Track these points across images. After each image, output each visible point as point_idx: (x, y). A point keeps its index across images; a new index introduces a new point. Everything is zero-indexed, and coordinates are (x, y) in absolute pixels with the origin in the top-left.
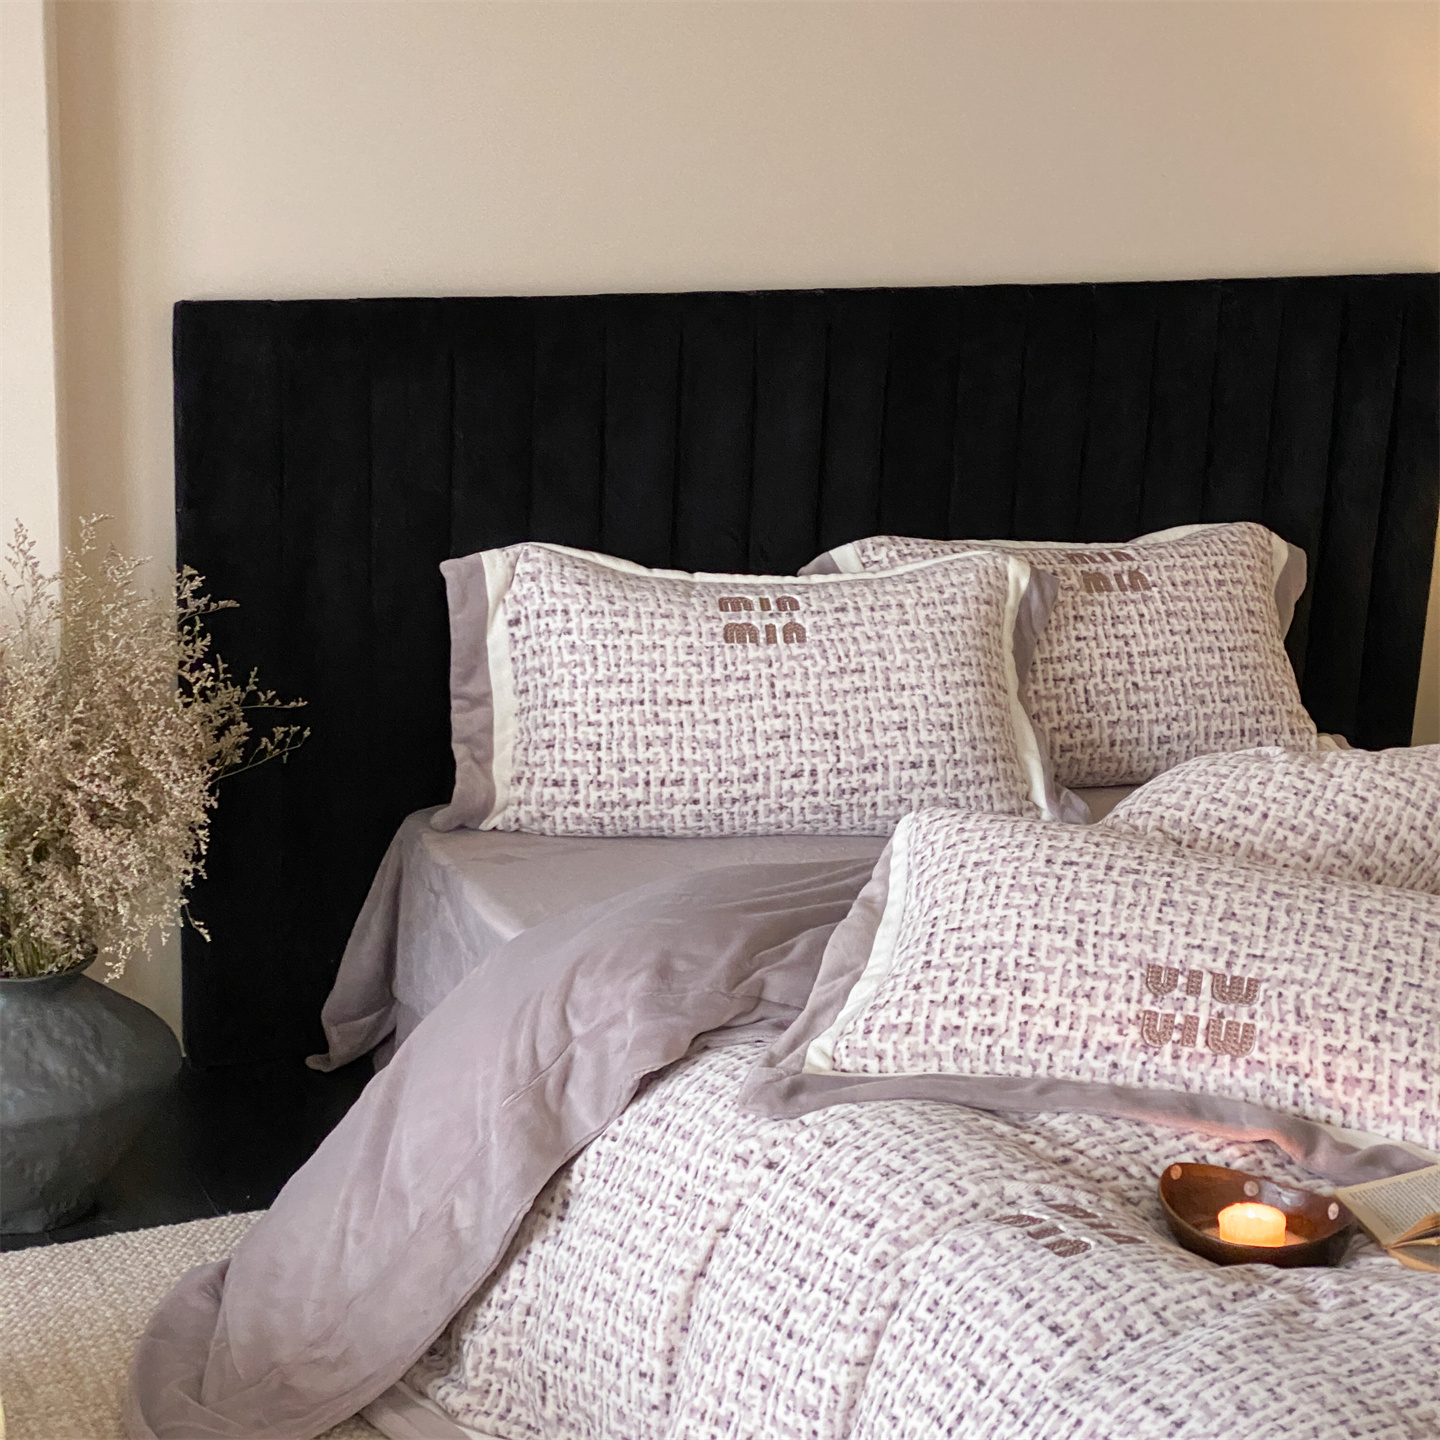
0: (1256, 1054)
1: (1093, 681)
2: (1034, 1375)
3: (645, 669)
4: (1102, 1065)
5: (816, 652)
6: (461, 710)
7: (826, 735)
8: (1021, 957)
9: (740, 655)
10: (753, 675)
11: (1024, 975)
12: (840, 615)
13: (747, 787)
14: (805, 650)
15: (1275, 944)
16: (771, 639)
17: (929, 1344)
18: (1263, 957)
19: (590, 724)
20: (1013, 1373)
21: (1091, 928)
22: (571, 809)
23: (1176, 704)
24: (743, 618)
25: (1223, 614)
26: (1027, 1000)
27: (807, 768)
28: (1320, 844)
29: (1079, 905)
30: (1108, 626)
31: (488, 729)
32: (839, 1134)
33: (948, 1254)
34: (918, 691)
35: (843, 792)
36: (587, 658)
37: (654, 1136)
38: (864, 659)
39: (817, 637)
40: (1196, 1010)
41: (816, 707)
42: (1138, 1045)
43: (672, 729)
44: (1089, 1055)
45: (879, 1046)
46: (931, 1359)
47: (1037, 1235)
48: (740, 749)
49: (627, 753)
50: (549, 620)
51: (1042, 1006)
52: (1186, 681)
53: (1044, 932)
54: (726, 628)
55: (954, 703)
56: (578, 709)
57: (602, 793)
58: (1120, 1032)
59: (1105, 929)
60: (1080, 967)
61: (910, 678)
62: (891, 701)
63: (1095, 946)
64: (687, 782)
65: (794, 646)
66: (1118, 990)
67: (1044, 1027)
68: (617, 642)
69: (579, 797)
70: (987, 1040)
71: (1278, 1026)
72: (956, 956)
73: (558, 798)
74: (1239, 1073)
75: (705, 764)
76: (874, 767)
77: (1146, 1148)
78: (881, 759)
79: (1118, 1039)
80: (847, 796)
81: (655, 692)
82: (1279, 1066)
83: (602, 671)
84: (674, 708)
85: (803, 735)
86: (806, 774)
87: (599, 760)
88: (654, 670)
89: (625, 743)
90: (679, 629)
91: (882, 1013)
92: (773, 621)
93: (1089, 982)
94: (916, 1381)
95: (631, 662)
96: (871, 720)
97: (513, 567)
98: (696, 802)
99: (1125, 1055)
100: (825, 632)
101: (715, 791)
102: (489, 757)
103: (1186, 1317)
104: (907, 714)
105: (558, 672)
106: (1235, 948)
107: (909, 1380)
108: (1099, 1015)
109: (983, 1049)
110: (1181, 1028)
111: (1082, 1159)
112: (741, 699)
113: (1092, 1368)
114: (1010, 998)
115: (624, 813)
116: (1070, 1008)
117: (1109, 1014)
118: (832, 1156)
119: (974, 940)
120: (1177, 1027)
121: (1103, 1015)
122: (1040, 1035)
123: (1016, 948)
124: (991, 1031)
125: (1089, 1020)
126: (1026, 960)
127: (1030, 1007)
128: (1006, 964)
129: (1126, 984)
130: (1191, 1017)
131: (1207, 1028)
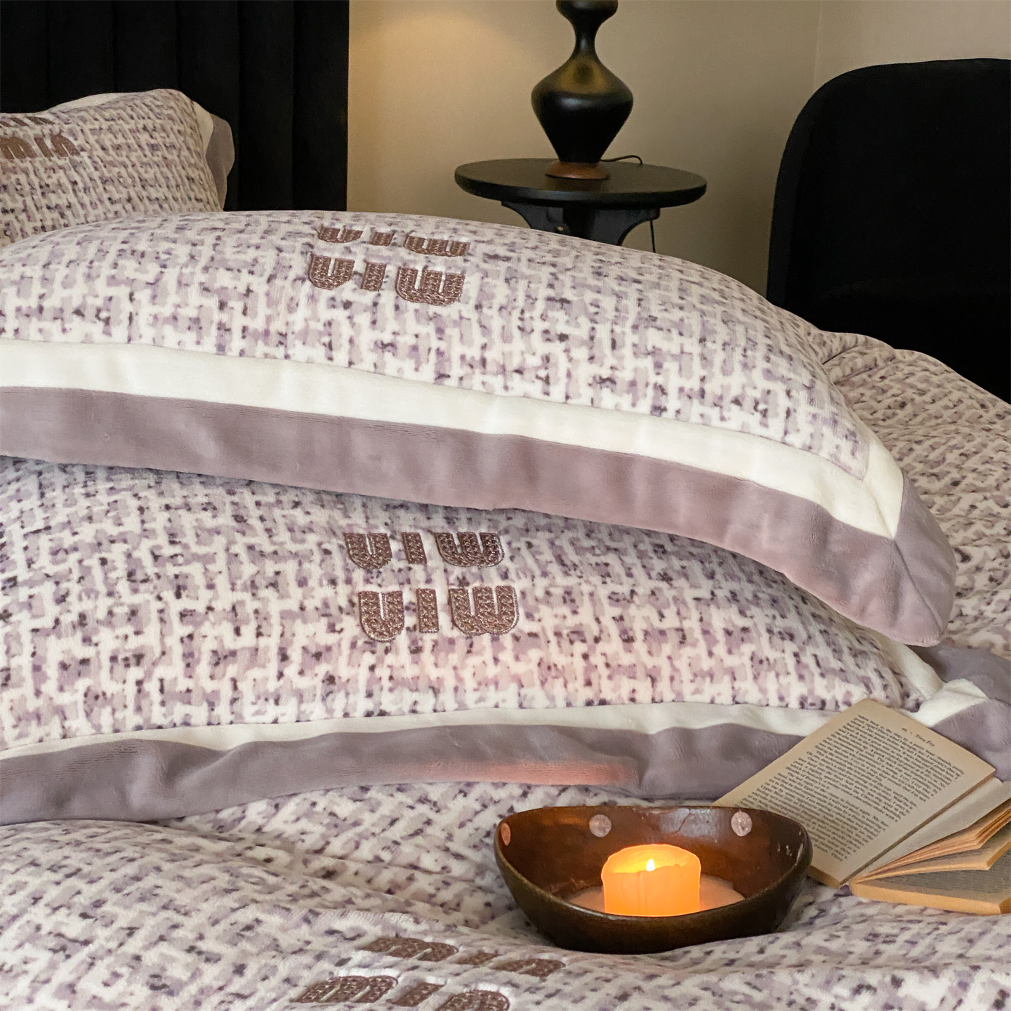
0: (524, 625)
4: (312, 682)
8: (159, 547)
11: (171, 570)
26: (185, 603)
40: (428, 581)
42: (360, 643)
44: (291, 670)
51: (210, 609)
58: (332, 628)
60: (251, 548)
63: (262, 519)
67: (218, 638)
70: (135, 673)
74: (506, 656)
79: (331, 639)
82: (558, 634)
93: (270, 567)
99: (343, 660)
108: (296, 608)
109: (131, 689)
110: (415, 609)
114: (160, 605)
116: (251, 605)
117: (310, 604)
119: (77, 538)
120: (408, 608)
121: (302, 608)
122: (215, 652)
123: (147, 537)
124: (139, 658)
125: (282, 618)
126: (168, 550)
127: (192, 612)
128: (139, 561)
129: (322, 561)
130: (424, 591)
131: (449, 602)
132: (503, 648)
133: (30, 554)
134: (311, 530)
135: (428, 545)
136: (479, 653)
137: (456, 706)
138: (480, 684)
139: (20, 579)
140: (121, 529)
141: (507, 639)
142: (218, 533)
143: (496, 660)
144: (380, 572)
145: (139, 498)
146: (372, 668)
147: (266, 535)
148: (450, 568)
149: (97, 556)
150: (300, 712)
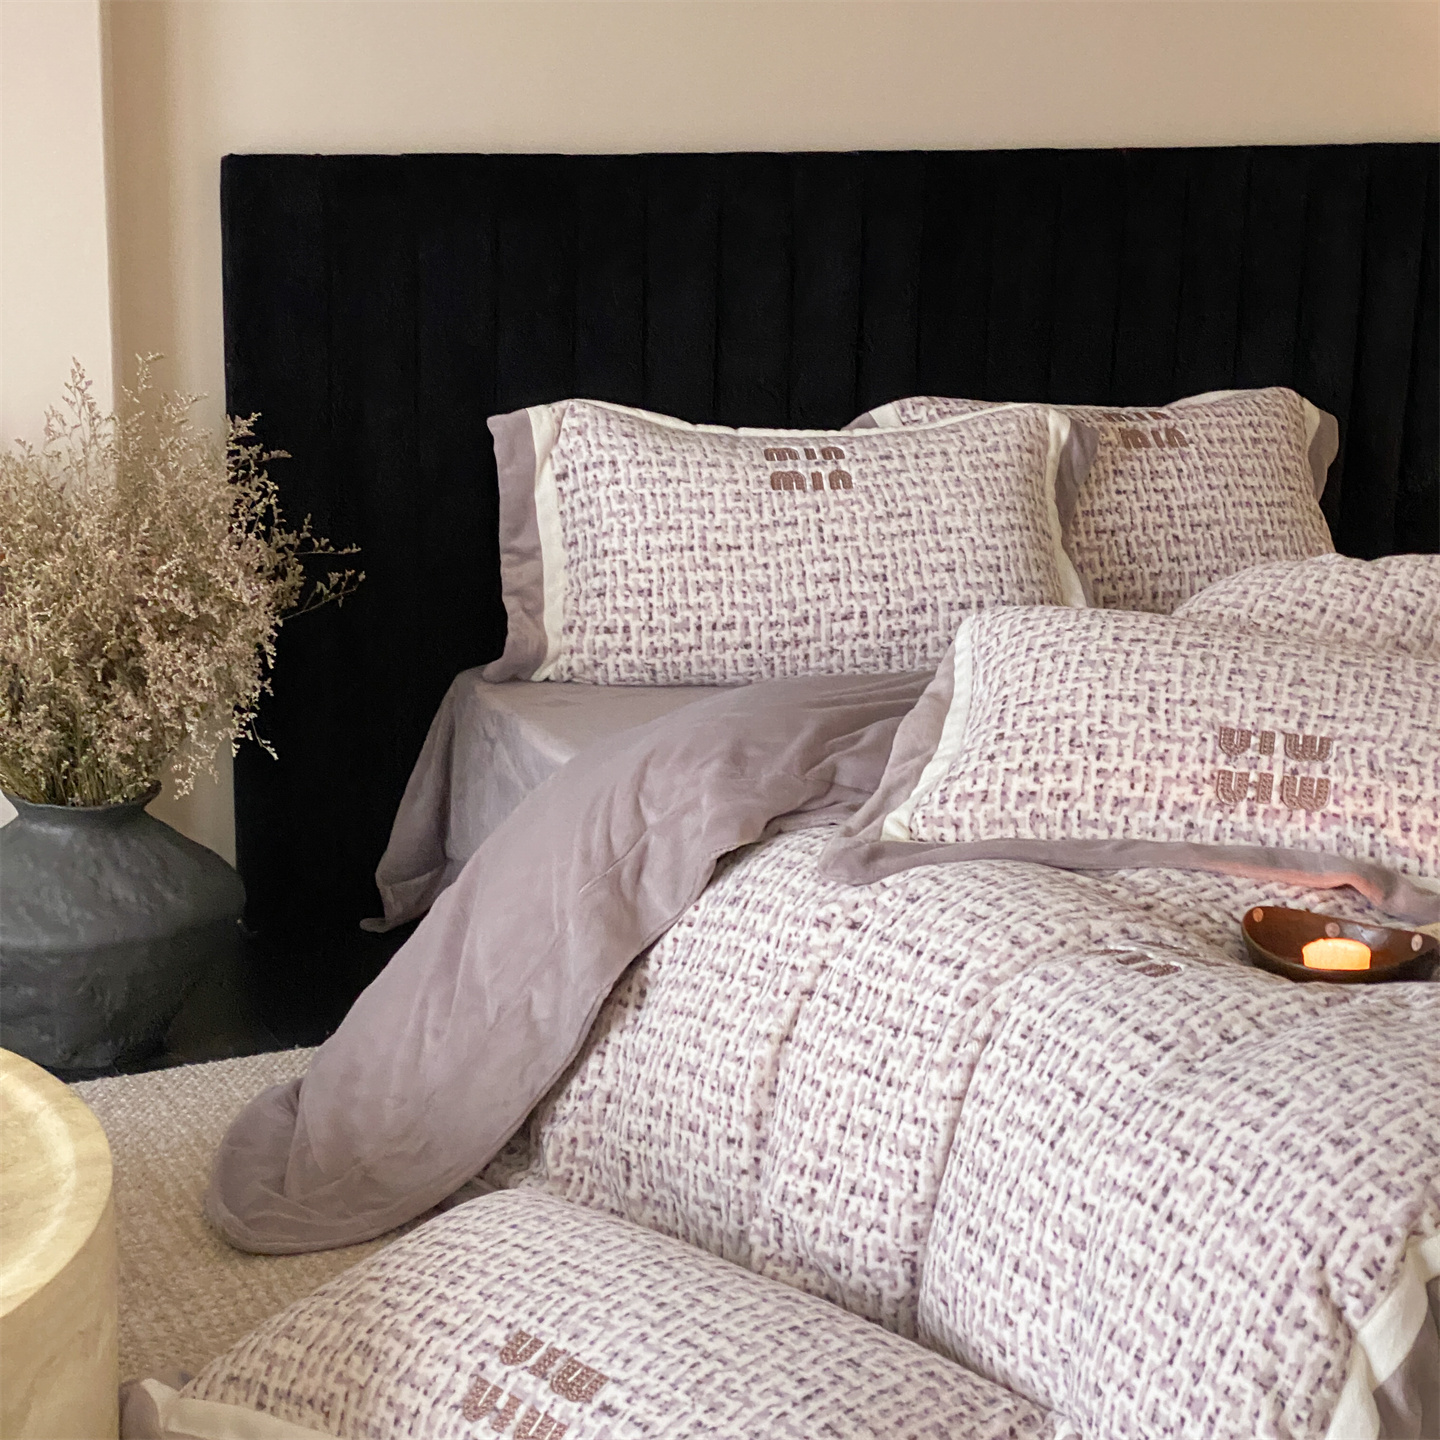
0: (1331, 808)
1: (1134, 533)
2: (1132, 1081)
3: (694, 517)
4: (1178, 825)
5: (863, 497)
6: (511, 564)
7: (875, 577)
9: (788, 501)
10: (800, 520)
11: (1098, 741)
12: (885, 462)
13: (798, 630)
14: (852, 496)
15: (1346, 706)
16: (817, 485)
17: (1025, 1066)
18: (1333, 717)
19: (640, 571)
20: (1110, 1081)
21: (1163, 696)
22: (624, 655)
23: (1217, 557)
24: (789, 466)
25: (1259, 470)
26: (1102, 764)
27: (857, 610)
28: (1378, 636)
29: (1149, 675)
30: (1148, 480)
31: (539, 581)
32: (921, 890)
33: (1040, 984)
34: (964, 534)
35: (894, 633)
36: (636, 507)
37: (732, 915)
38: (911, 504)
39: (863, 483)
40: (1270, 768)
41: (864, 550)
42: (1214, 804)
43: (723, 574)
44: (1165, 816)
45: (956, 815)
46: (1027, 1081)
47: (1127, 962)
48: (790, 593)
49: (677, 597)
50: (597, 471)
51: (1117, 769)
52: (1226, 534)
53: (1115, 701)
54: (772, 477)
55: (1000, 546)
56: (628, 556)
57: (654, 638)
58: (1196, 792)
59: (1177, 696)
60: (1153, 731)
61: (957, 522)
62: (938, 544)
63: (1166, 712)
64: (738, 626)
65: (840, 492)
66: (1192, 751)
67: (1119, 789)
68: (665, 491)
69: (632, 644)
70: (1063, 804)
71: (1352, 780)
72: (1029, 727)
73: (610, 645)
74: (1315, 827)
75: (756, 608)
76: (924, 608)
77: (1226, 897)
78: (930, 601)
79: (1194, 799)
80: (897, 638)
81: (704, 538)
82: (1355, 818)
83: (651, 518)
84: (724, 553)
85: (852, 578)
86: (856, 616)
87: (651, 605)
88: (703, 517)
89: (676, 589)
90: (726, 477)
91: (957, 784)
92: (819, 469)
93: (1162, 746)
94: (1014, 1104)
95: (679, 509)
96: (919, 563)
97: (560, 423)
98: (747, 646)
99: (1200, 814)
100: (871, 478)
101: (766, 634)
102: (540, 608)
103: (1282, 1022)
104: (955, 556)
105: (607, 522)
106: (1306, 710)
107: (1008, 1104)
108: (1174, 775)
109: (1060, 814)
111: (1164, 905)
112: (790, 544)
113: (1190, 1070)
114: (1085, 763)
115: (676, 659)
116: (1144, 770)
117: (1184, 774)
118: (915, 911)
119: (1046, 712)
121: (1178, 776)
122: (1116, 798)
123: (1088, 716)
124: (1067, 795)
125: (1163, 781)
126: (1099, 728)
127: (1105, 770)
128: (1079, 733)
130: (1266, 775)
131: (1282, 785)
133: (1016, 718)
134: (1198, 723)
136: (1296, 822)
139: (1006, 735)
140: (1074, 709)
141: (1317, 815)
142: (1135, 719)
143: (1307, 828)
146: (1220, 821)
147: (1166, 724)
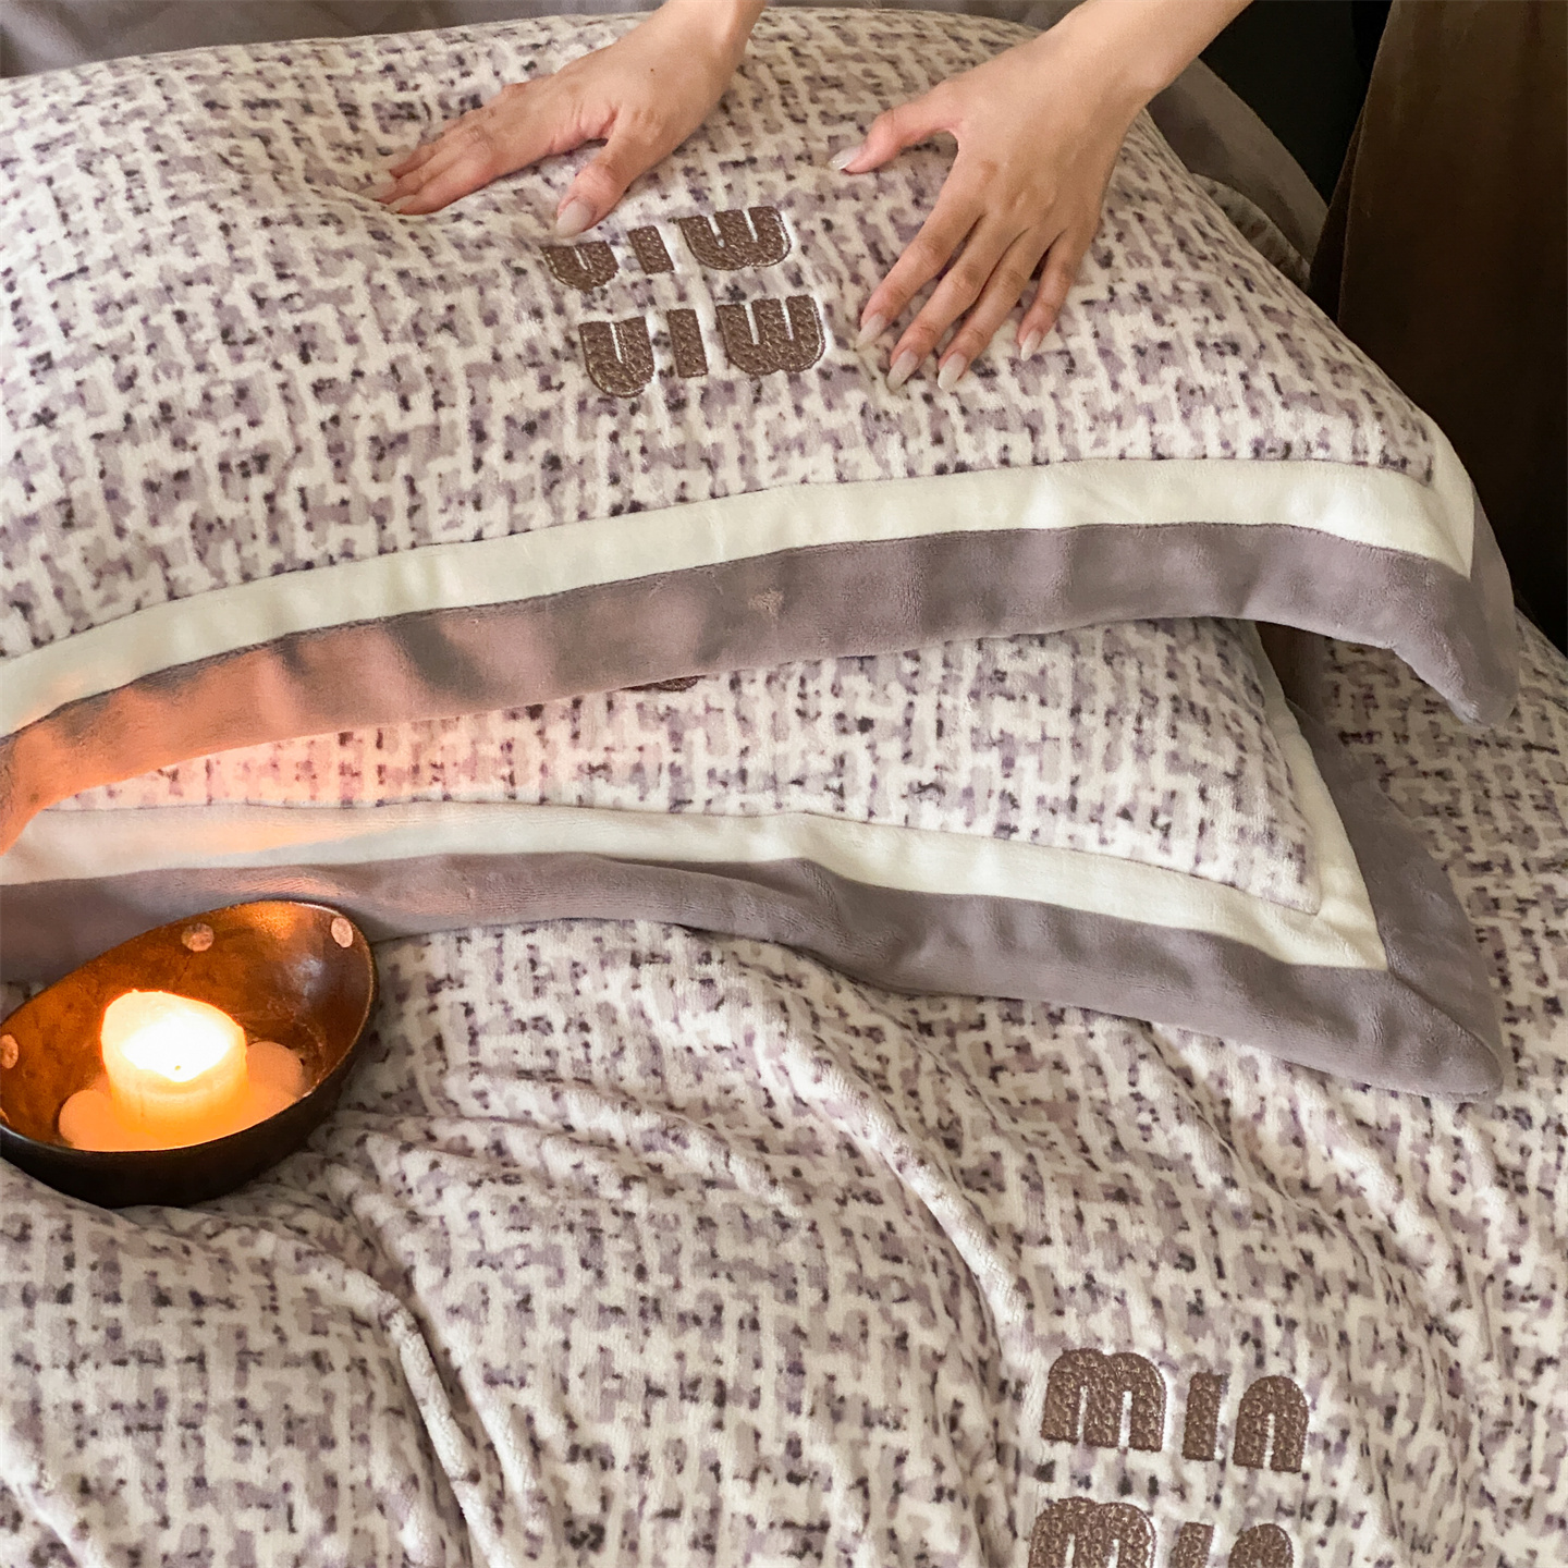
8: (262, 286)
11: (287, 320)
26: (318, 370)
42: (591, 402)
44: (493, 455)
51: (357, 374)
58: (546, 384)
60: (403, 275)
70: (259, 485)
79: (547, 400)
93: (438, 301)
99: (569, 432)
108: (487, 358)
109: (257, 507)
116: (419, 361)
117: (508, 351)
119: (131, 282)
120: (656, 342)
121: (497, 358)
122: (374, 439)
123: (240, 271)
124: (262, 460)
125: (469, 376)
126: (277, 290)
127: (332, 382)
128: (234, 311)
129: (515, 284)
130: (678, 312)
131: (718, 327)
132: (806, 391)
133: (63, 313)
134: (489, 244)
135: (672, 241)
136: (774, 400)
137: (743, 485)
138: (776, 448)
139: (56, 357)
140: (199, 261)
141: (810, 376)
142: (351, 256)
143: (799, 410)
144: (604, 292)
145: (220, 211)
146: (614, 437)
147: (422, 256)
148: (712, 273)
149: (168, 308)
150: (514, 518)
